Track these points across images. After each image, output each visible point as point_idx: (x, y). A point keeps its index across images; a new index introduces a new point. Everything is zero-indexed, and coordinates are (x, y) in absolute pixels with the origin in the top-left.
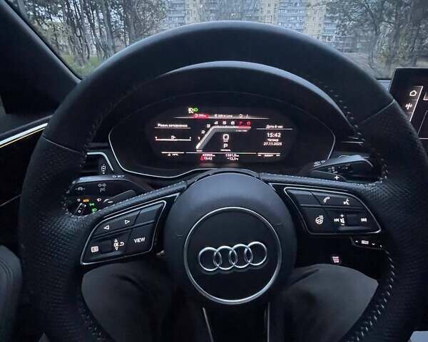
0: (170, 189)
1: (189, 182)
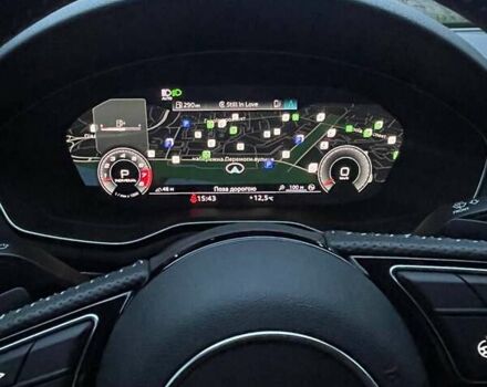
0: (109, 282)
1: (156, 261)
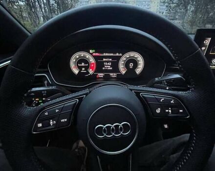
0: (80, 93)
1: (91, 89)
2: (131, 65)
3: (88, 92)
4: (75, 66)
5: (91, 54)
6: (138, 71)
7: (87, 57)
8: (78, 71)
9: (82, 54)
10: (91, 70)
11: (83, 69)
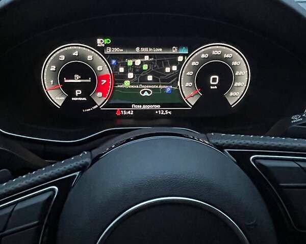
2: (214, 80)
3: (88, 160)
4: (55, 82)
5: (102, 50)
6: (235, 96)
7: (90, 58)
8: (63, 98)
9: (76, 49)
10: (100, 94)
11: (78, 92)
